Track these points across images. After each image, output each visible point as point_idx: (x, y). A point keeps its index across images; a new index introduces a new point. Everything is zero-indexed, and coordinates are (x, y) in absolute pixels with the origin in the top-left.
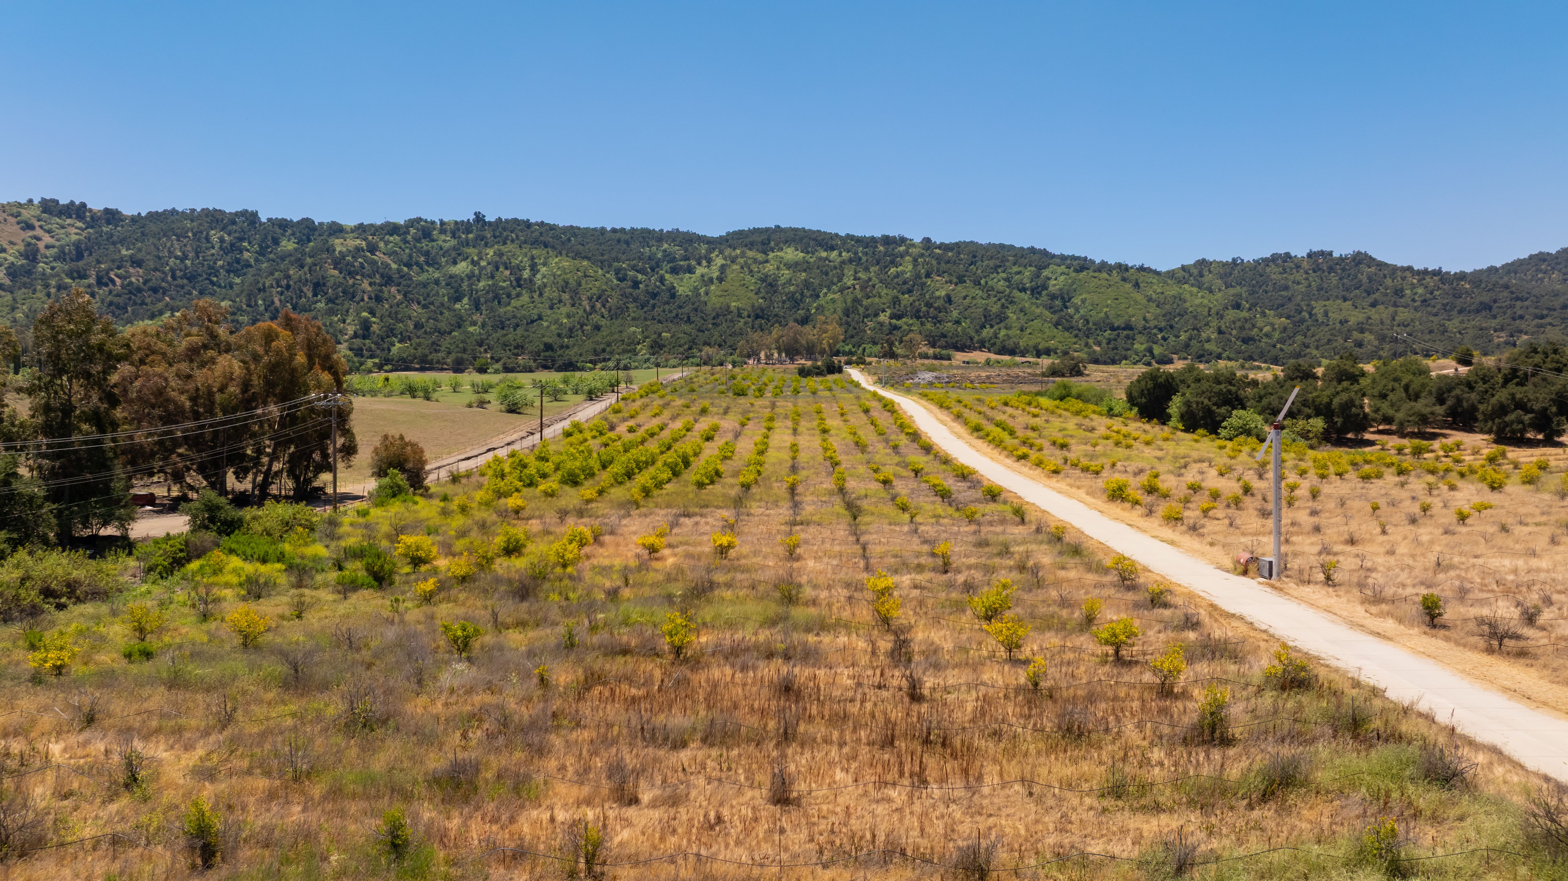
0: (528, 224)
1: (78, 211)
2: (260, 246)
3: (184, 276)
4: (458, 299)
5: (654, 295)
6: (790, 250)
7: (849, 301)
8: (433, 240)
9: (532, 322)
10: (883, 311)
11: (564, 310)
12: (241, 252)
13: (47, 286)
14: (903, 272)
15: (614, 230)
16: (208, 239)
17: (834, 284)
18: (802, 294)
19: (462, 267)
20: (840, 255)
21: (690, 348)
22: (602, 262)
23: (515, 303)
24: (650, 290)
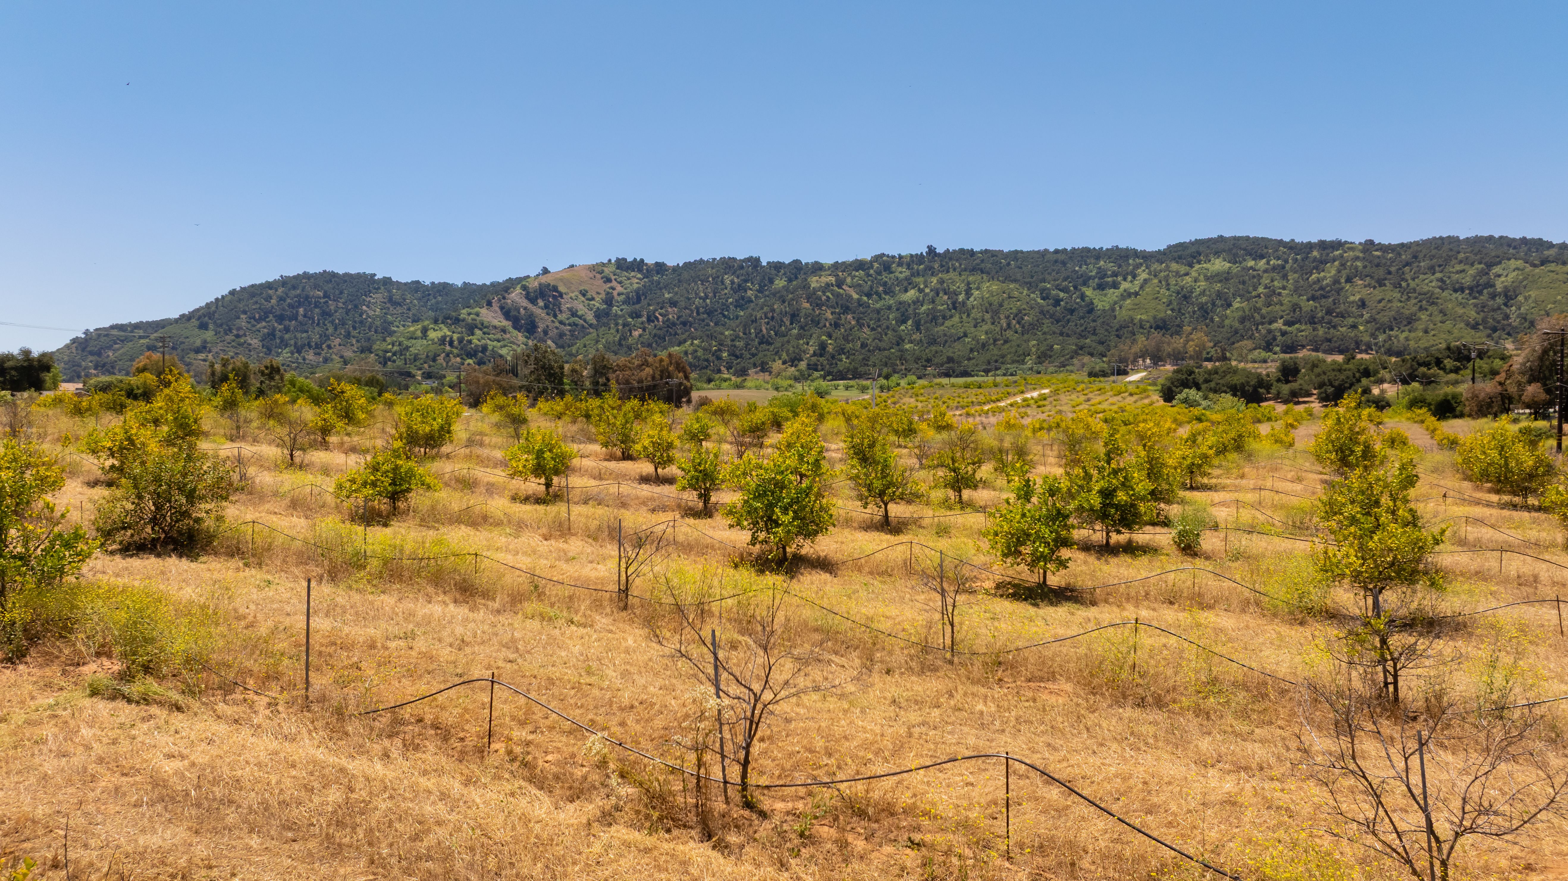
0: (972, 253)
1: (638, 265)
2: (760, 285)
3: (705, 313)
4: (904, 322)
5: (1072, 311)
6: (1218, 261)
8: (891, 272)
9: (959, 338)
10: (1282, 317)
11: (985, 327)
12: (746, 291)
13: (617, 324)
14: (1325, 278)
15: (1057, 251)
16: (722, 282)
17: (1249, 293)
18: (1214, 304)
19: (911, 295)
20: (1268, 263)
21: (1072, 358)
22: (1030, 283)
23: (948, 323)
24: (1068, 306)
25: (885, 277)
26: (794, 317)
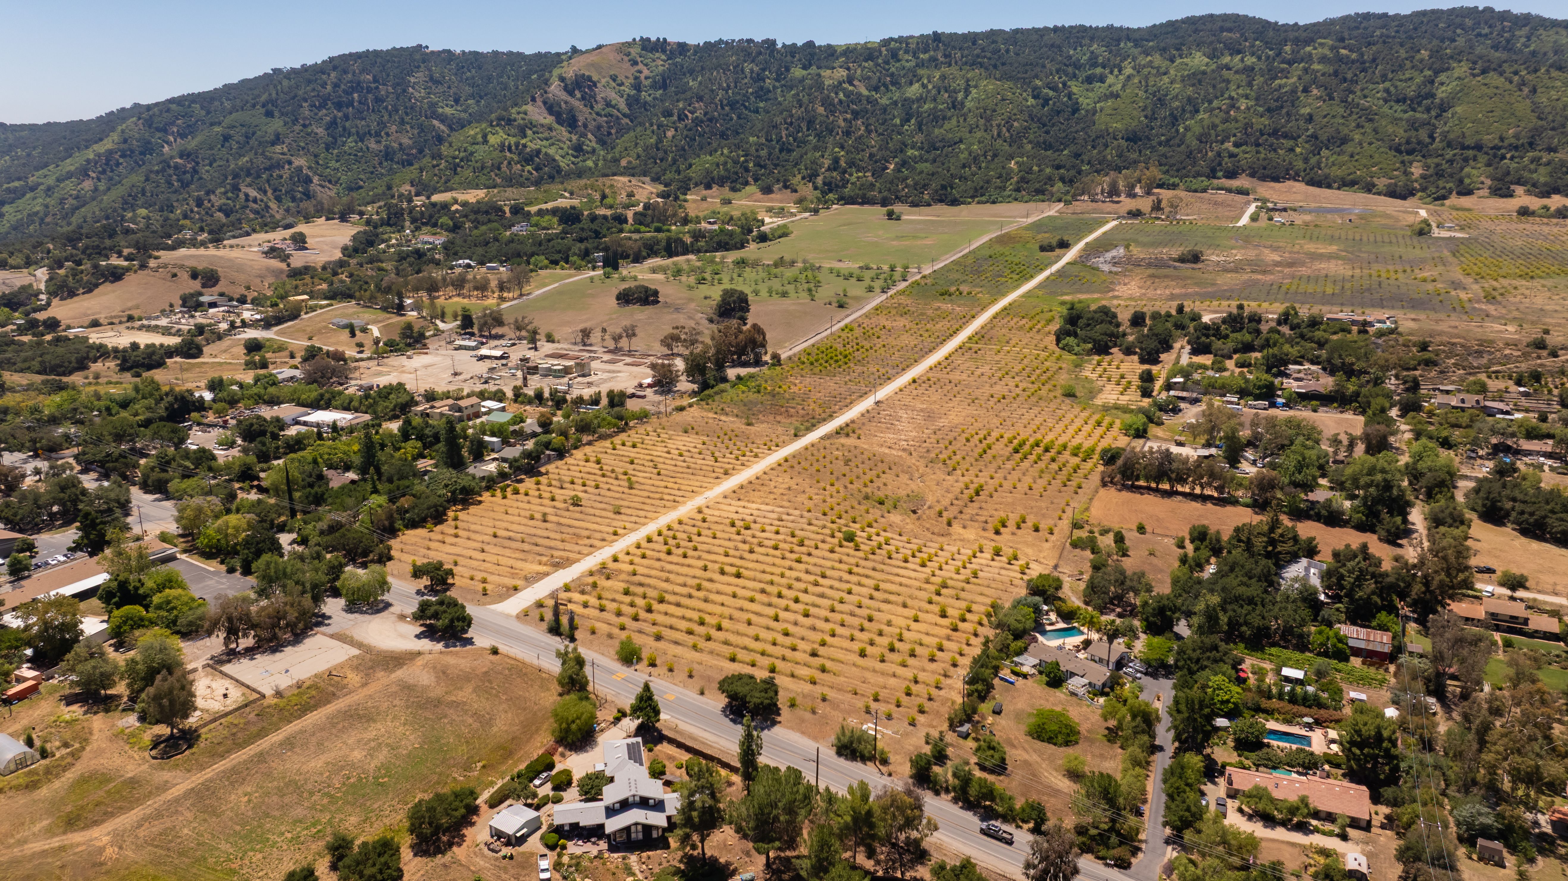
1: (660, 46)
2: (777, 74)
4: (908, 120)
5: (1058, 113)
6: (1199, 54)
8: (899, 60)
11: (979, 134)
12: (764, 81)
14: (1286, 84)
18: (1184, 110)
19: (914, 90)
22: (1024, 79)
23: (947, 126)
24: (1056, 107)
25: (892, 66)
26: (810, 123)
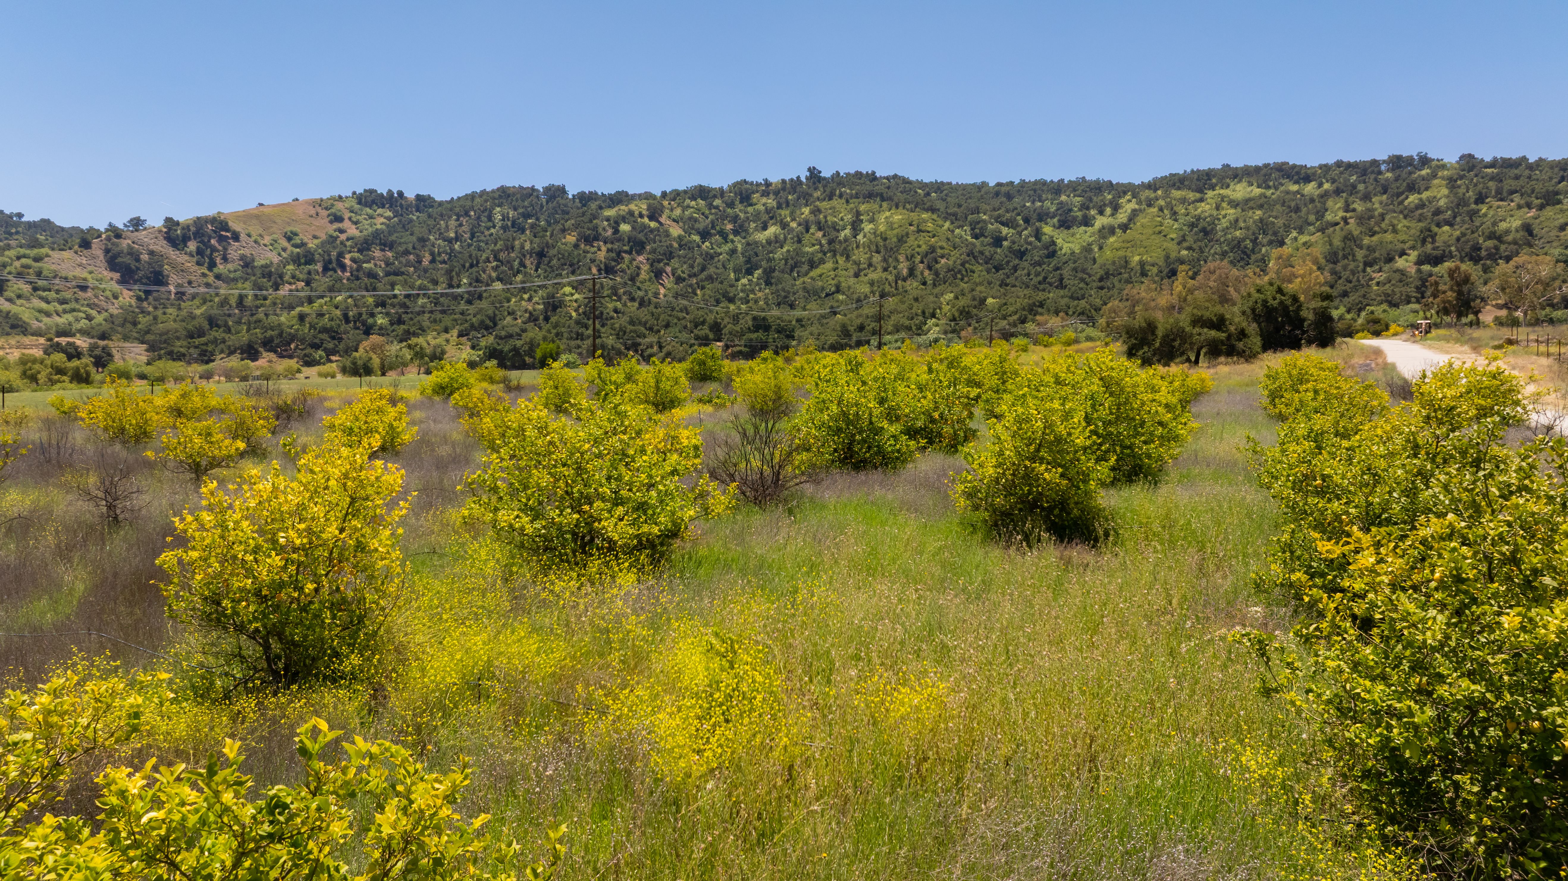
1: (393, 201)
5: (1021, 255)
6: (1239, 187)
7: (1337, 242)
8: (750, 205)
9: (828, 296)
10: (1402, 253)
11: (871, 276)
14: (1433, 199)
15: (999, 185)
17: (1310, 224)
18: (1255, 241)
19: (769, 233)
20: (1320, 186)
22: (955, 214)
24: (1016, 247)
25: (738, 209)
